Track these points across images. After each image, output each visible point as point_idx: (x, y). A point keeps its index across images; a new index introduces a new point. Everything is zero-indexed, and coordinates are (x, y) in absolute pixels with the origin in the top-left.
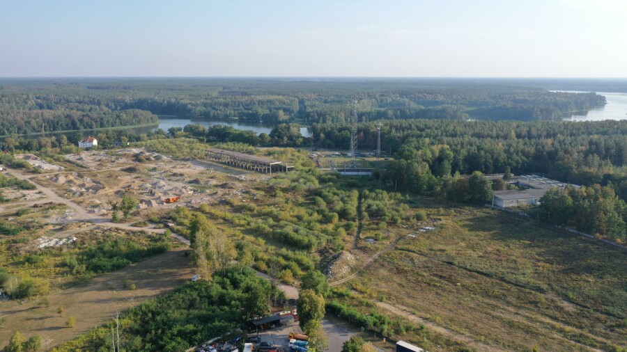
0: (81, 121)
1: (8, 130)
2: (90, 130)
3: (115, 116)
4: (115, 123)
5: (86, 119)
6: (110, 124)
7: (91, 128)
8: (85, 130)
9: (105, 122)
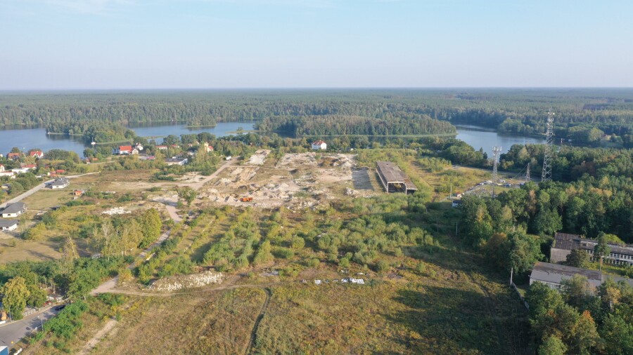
0: (376, 127)
1: (318, 131)
2: (382, 136)
3: (408, 125)
4: (407, 130)
5: (381, 126)
6: (402, 131)
7: (384, 134)
8: (378, 136)
9: (397, 130)
